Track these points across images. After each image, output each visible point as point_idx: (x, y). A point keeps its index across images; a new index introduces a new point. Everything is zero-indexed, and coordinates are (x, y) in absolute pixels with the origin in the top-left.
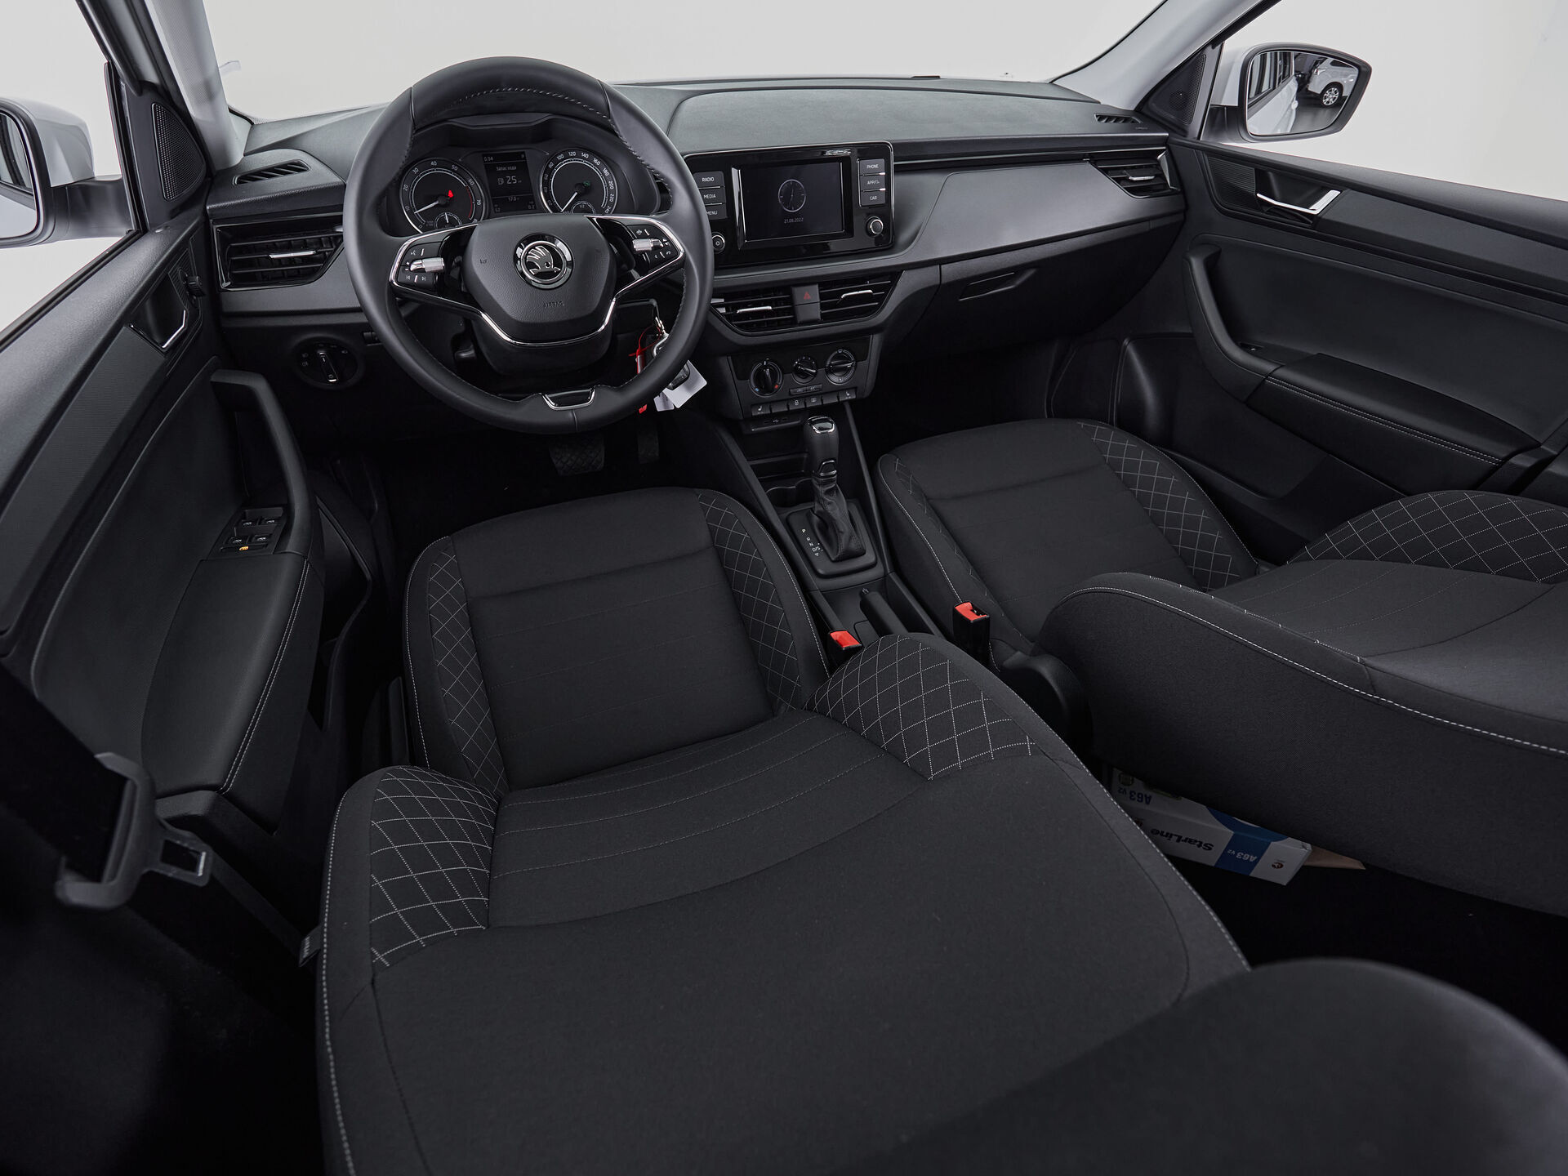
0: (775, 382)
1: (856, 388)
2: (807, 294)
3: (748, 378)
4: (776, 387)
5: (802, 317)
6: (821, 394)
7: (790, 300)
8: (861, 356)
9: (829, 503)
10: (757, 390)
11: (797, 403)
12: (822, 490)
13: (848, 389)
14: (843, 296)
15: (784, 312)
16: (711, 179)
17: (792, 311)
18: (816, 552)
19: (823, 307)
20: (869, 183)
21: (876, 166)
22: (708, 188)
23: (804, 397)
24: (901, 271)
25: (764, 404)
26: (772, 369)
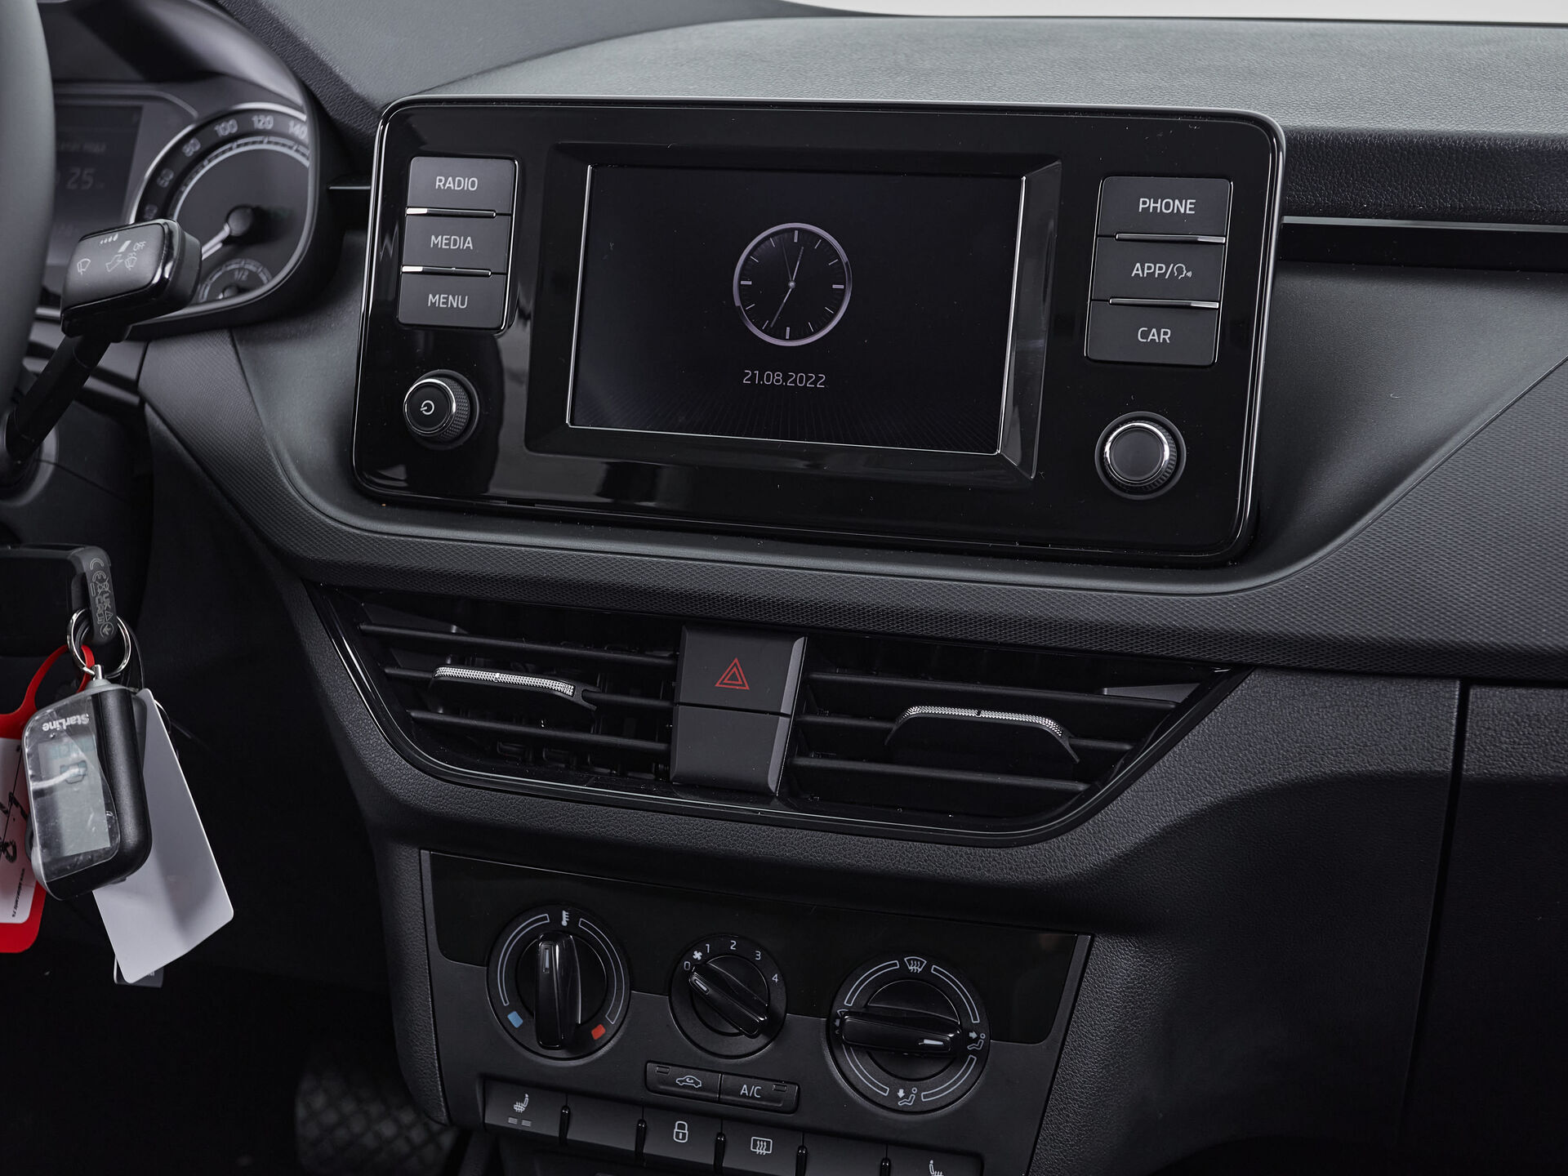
0: (595, 1015)
3: (486, 959)
4: (598, 1032)
5: (687, 758)
6: (805, 1131)
7: (664, 681)
8: (1028, 1012)
10: (515, 1019)
11: (681, 1132)
13: (945, 1156)
14: (914, 711)
15: (613, 718)
16: (470, 184)
17: (660, 725)
19: (802, 738)
20: (1137, 270)
21: (1185, 207)
22: (444, 214)
23: (722, 1118)
24: (1240, 670)
25: (542, 1088)
26: (582, 953)
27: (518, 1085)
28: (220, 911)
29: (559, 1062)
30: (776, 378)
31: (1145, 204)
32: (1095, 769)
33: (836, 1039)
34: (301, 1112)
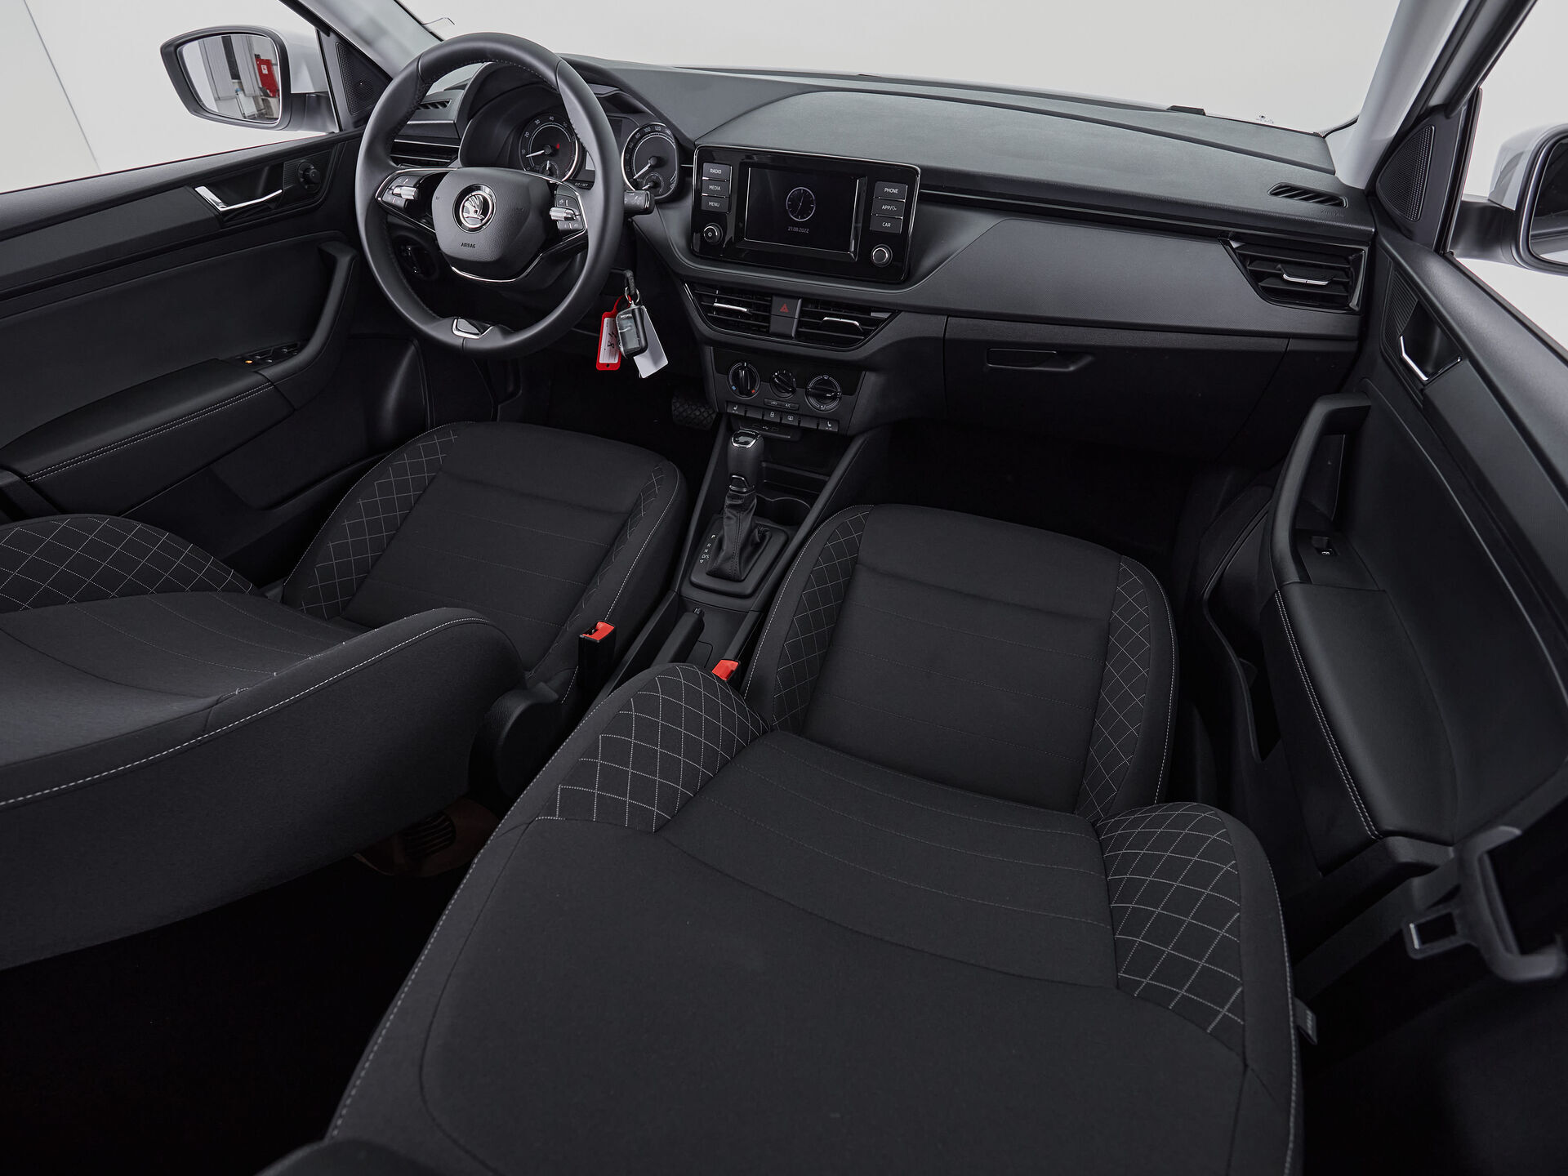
0: (753, 387)
1: (838, 422)
2: (785, 306)
3: (727, 374)
4: (753, 391)
5: (775, 327)
6: (800, 415)
7: (768, 308)
8: (851, 389)
9: (729, 518)
10: (734, 388)
11: (772, 415)
12: (728, 502)
13: (831, 420)
14: (826, 318)
15: (756, 317)
17: (767, 319)
18: (702, 559)
19: (800, 324)
20: (883, 207)
21: (896, 191)
22: (714, 180)
23: (781, 412)
24: (900, 311)
25: (740, 404)
26: (749, 372)
27: (734, 403)
28: (665, 362)
29: (744, 398)
30: (796, 229)
31: (886, 189)
32: (866, 333)
33: (808, 394)
34: (673, 408)
